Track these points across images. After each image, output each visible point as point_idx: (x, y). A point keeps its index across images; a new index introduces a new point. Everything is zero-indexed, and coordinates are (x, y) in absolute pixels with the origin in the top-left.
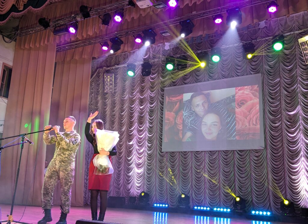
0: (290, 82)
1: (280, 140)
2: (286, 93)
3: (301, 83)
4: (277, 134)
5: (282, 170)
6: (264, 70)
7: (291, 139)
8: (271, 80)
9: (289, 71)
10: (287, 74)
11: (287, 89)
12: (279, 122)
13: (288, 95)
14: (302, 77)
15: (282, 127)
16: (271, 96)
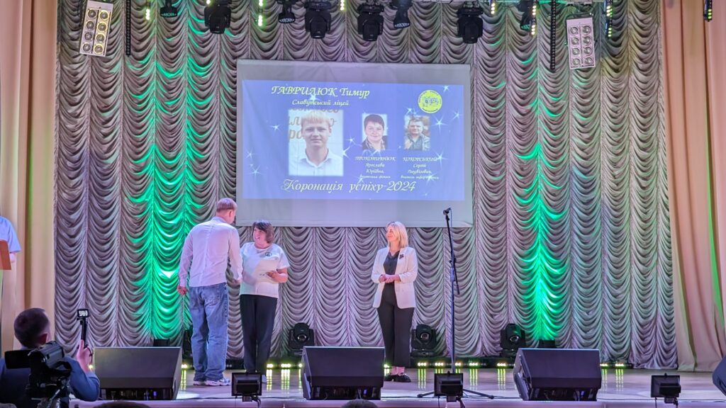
0: (525, 94)
1: (501, 210)
2: (516, 114)
3: (543, 97)
4: (496, 198)
5: (504, 269)
6: (475, 59)
7: (521, 209)
8: (490, 83)
9: (524, 69)
10: (521, 75)
11: (518, 106)
12: (501, 173)
13: (520, 121)
14: (546, 85)
15: (505, 185)
16: (488, 117)
